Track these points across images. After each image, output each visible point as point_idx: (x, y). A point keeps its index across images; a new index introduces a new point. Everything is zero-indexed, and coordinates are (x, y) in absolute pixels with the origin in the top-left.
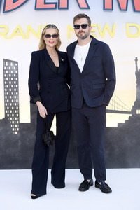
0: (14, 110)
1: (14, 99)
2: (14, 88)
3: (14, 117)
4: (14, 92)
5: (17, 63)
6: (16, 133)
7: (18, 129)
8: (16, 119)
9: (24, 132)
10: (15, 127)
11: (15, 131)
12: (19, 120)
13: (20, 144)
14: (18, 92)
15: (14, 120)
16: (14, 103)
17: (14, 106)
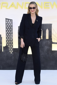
0: (11, 42)
1: (10, 37)
2: (10, 32)
3: (11, 45)
4: (10, 34)
5: (12, 20)
6: (11, 53)
7: (12, 51)
8: (11, 46)
9: (15, 53)
10: (11, 50)
11: (11, 52)
12: (13, 47)
13: (13, 58)
14: (12, 34)
15: (11, 47)
16: (10, 39)
17: (11, 40)
